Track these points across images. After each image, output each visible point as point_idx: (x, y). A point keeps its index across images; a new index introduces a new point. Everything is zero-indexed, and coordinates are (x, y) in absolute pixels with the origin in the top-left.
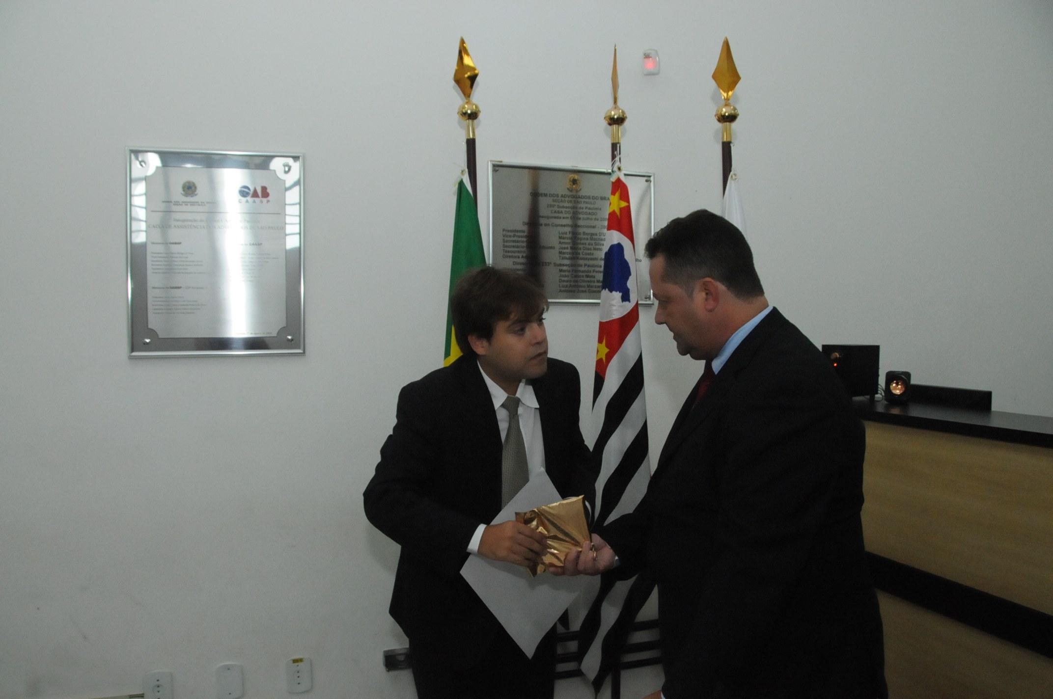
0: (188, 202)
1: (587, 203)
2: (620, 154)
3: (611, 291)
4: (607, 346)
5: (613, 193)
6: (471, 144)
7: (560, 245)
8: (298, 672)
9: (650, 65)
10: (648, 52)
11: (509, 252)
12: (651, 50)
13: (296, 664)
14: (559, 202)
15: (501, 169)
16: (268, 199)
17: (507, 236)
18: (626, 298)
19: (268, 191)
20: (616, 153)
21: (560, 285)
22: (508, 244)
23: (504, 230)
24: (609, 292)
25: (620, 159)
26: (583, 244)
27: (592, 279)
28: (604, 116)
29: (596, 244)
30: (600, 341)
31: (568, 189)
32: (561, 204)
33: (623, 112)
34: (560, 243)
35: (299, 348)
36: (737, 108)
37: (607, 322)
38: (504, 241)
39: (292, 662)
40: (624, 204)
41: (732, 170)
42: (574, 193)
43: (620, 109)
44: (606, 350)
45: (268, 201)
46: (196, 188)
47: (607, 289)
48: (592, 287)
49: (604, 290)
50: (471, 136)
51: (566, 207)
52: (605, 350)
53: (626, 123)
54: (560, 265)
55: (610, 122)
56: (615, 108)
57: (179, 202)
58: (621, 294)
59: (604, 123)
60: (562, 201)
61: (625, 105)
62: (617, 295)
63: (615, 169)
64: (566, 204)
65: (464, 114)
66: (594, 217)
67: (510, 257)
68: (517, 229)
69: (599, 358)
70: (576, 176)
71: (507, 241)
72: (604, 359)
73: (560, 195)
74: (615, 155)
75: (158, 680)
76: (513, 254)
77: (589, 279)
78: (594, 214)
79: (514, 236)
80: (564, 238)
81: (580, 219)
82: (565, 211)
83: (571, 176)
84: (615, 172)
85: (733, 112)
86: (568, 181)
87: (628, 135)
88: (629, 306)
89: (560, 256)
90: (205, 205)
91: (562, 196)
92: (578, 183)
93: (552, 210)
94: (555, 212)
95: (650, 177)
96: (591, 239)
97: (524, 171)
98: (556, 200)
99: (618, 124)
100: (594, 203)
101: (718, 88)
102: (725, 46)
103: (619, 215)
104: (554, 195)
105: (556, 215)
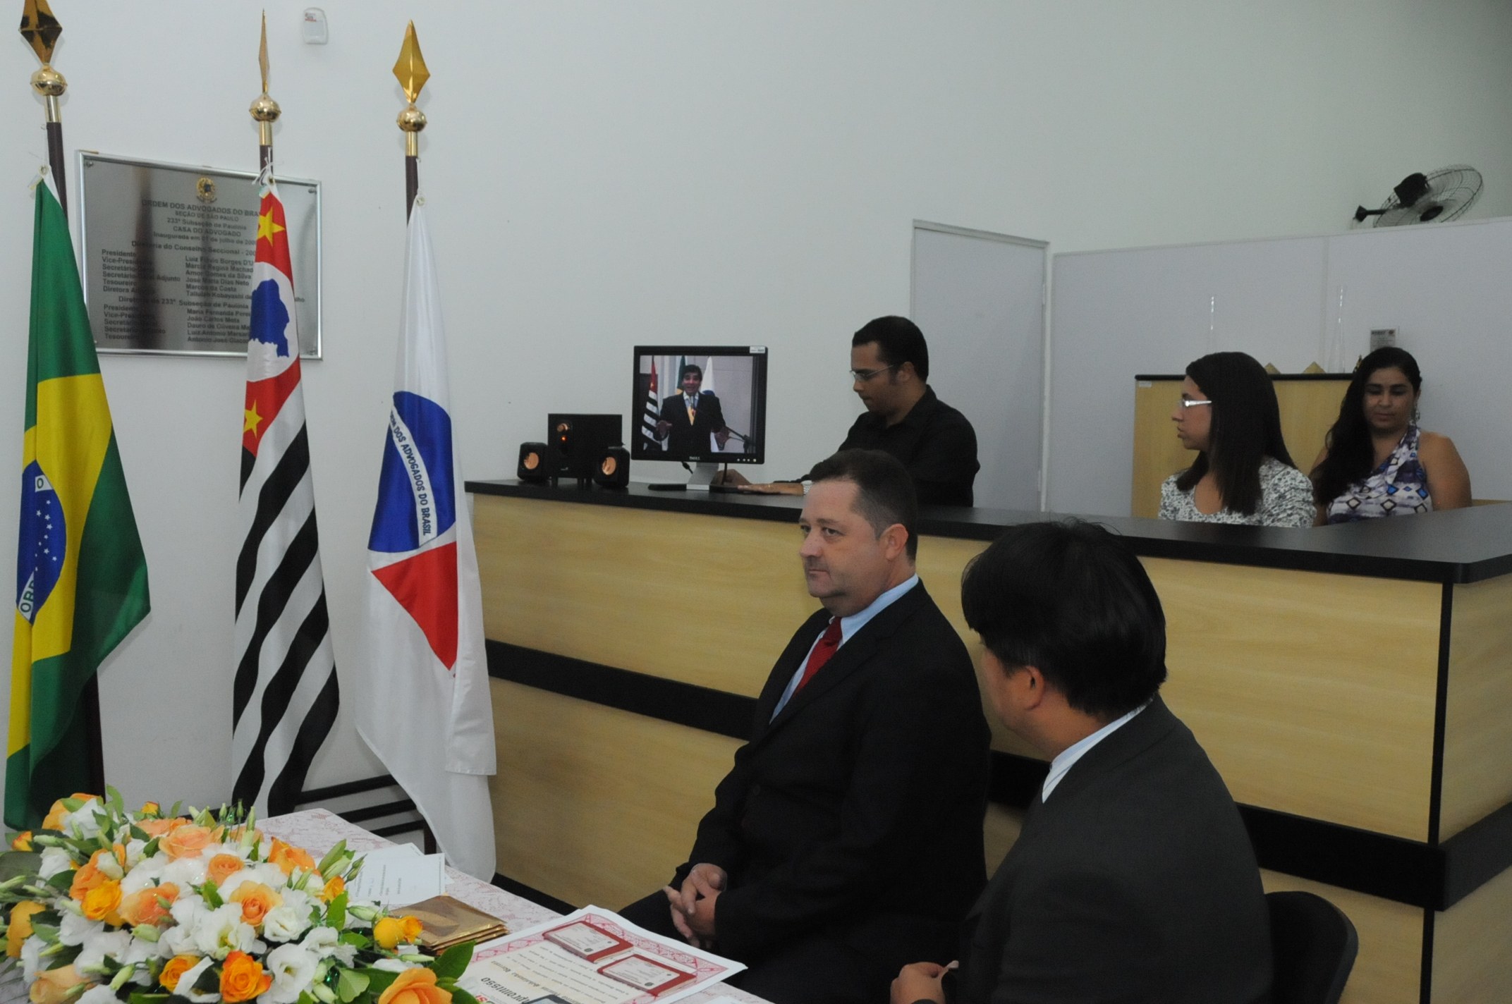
1: (225, 218)
2: (272, 161)
3: (262, 341)
4: (259, 413)
5: (264, 213)
6: (55, 132)
7: (188, 275)
9: (313, 32)
10: (311, 12)
11: (112, 282)
12: (314, 9)
14: (185, 216)
15: (97, 164)
17: (109, 260)
18: (283, 350)
20: (266, 159)
21: (188, 331)
22: (111, 271)
23: (104, 251)
24: (260, 343)
25: (272, 167)
26: (221, 275)
27: (236, 324)
28: (249, 107)
29: (239, 276)
30: (248, 406)
31: (198, 197)
32: (189, 219)
33: (275, 105)
34: (188, 273)
36: (424, 112)
37: (257, 383)
38: (105, 267)
40: (278, 228)
41: (419, 193)
42: (207, 204)
43: (271, 100)
44: (258, 419)
47: (257, 340)
48: (235, 334)
49: (252, 340)
50: (54, 120)
51: (196, 224)
52: (255, 419)
53: (281, 117)
54: (189, 303)
55: (257, 116)
56: (265, 98)
58: (276, 346)
59: (250, 117)
60: (189, 214)
61: (279, 95)
62: (271, 348)
63: (266, 181)
64: (195, 219)
65: (42, 86)
66: (236, 238)
67: (114, 290)
68: (123, 252)
69: (246, 430)
70: (208, 181)
71: (109, 268)
72: (255, 431)
73: (186, 206)
74: (265, 162)
76: (119, 286)
77: (231, 324)
78: (236, 234)
79: (119, 260)
80: (193, 266)
81: (216, 240)
82: (193, 229)
83: (202, 179)
84: (266, 185)
85: (420, 120)
86: (198, 185)
87: (284, 137)
88: (286, 363)
89: (188, 292)
91: (189, 207)
92: (212, 190)
93: (176, 227)
94: (180, 229)
95: (315, 186)
96: (233, 269)
97: (131, 168)
98: (180, 212)
99: (268, 120)
100: (237, 220)
101: (400, 86)
102: (410, 31)
103: (271, 243)
104: (178, 206)
105: (182, 233)
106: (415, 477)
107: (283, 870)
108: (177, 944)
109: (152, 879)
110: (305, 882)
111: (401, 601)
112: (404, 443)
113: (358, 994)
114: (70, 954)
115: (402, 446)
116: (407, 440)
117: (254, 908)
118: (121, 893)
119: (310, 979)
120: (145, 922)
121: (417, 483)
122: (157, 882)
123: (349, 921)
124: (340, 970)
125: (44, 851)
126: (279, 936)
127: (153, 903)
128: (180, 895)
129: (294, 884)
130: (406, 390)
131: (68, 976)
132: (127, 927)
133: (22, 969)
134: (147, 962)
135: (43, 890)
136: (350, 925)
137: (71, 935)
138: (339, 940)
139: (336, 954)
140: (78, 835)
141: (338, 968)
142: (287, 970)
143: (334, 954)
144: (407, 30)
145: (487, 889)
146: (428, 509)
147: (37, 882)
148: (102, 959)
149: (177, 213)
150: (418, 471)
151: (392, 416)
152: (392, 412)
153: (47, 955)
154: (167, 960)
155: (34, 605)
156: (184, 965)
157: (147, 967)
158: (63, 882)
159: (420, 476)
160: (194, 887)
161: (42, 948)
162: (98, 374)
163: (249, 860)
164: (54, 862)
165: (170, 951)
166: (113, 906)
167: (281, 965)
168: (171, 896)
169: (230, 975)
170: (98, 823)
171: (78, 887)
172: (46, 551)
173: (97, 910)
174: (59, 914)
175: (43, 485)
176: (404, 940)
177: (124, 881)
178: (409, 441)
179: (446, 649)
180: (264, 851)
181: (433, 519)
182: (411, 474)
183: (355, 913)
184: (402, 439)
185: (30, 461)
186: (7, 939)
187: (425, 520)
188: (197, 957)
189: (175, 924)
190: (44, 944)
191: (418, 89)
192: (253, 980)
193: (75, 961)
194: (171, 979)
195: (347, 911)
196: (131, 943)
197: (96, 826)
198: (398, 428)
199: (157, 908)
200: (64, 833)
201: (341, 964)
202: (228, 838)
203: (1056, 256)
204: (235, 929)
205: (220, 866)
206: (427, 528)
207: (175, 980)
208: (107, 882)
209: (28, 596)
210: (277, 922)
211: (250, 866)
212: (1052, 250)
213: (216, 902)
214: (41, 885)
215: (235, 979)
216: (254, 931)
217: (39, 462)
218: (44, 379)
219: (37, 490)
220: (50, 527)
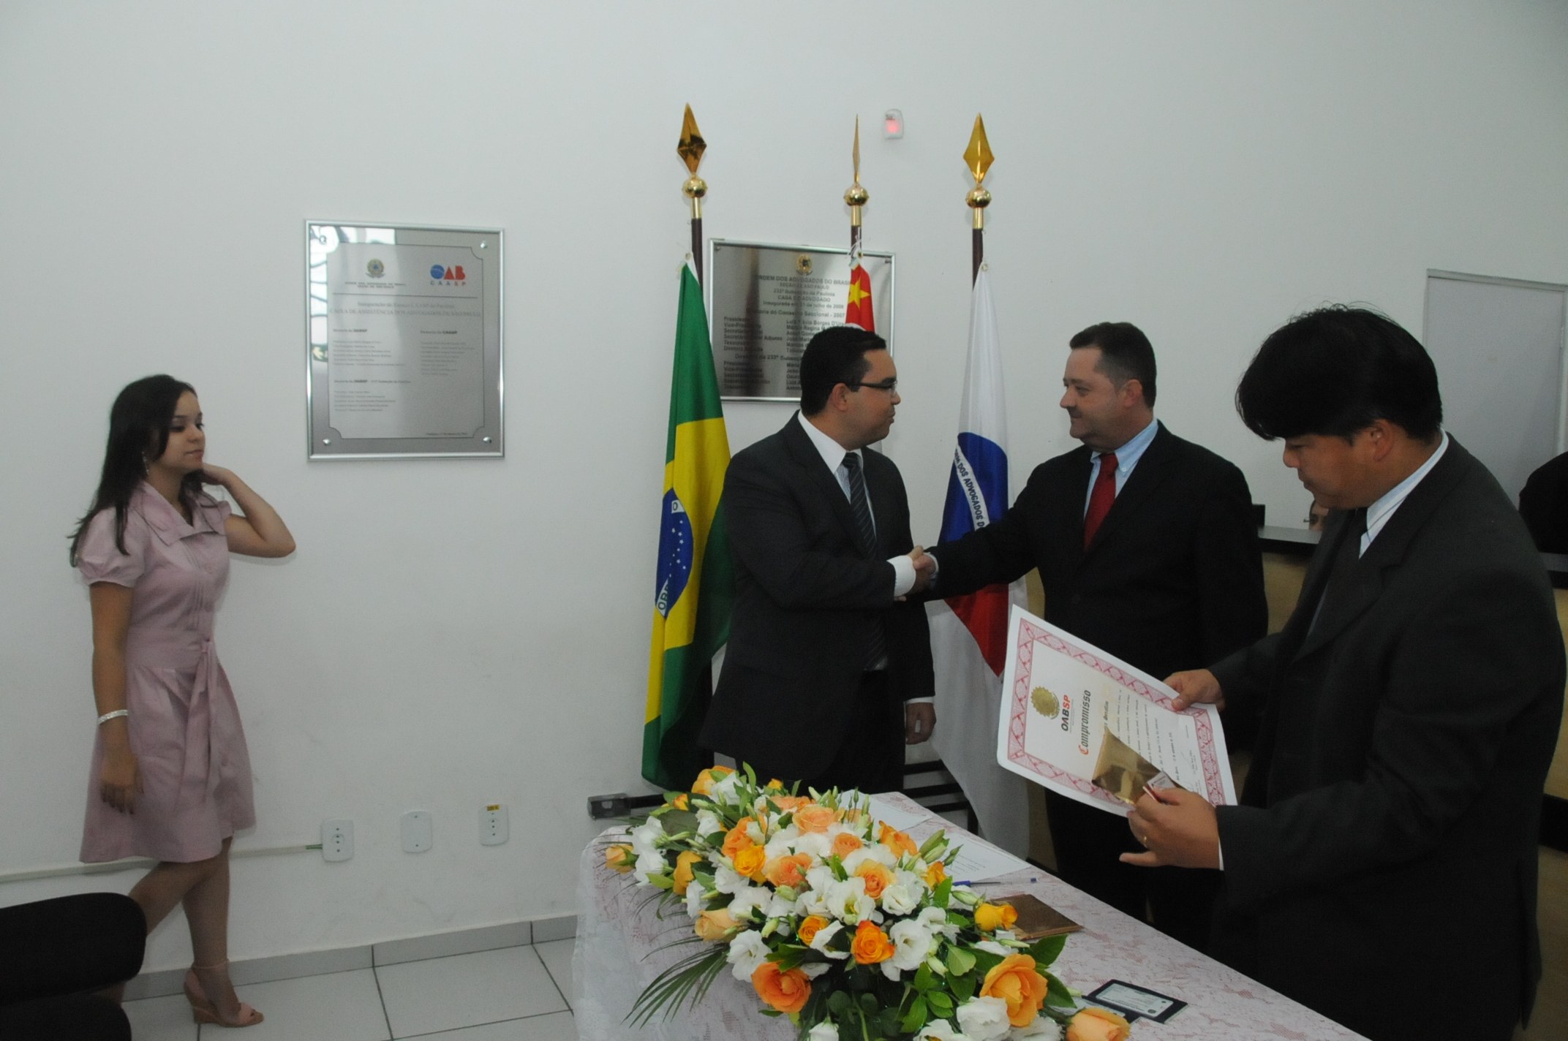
0: (375, 284)
1: (818, 287)
2: (860, 238)
5: (853, 282)
6: (697, 226)
7: (789, 336)
8: (493, 821)
9: (892, 129)
10: (891, 113)
11: (731, 343)
12: (894, 110)
13: (492, 812)
14: (785, 287)
15: (723, 247)
16: (463, 281)
17: (729, 325)
19: (464, 272)
20: (856, 237)
21: (788, 381)
22: (730, 334)
23: (726, 318)
25: (861, 243)
28: (843, 195)
31: (798, 271)
32: (787, 289)
33: (865, 192)
34: (788, 333)
35: (499, 451)
36: (988, 189)
38: (726, 331)
39: (486, 809)
40: (864, 294)
41: (983, 259)
42: (804, 276)
43: (860, 188)
45: (464, 283)
46: (382, 267)
50: (697, 217)
53: (868, 202)
54: (788, 359)
55: (850, 202)
56: (856, 187)
57: (364, 283)
59: (843, 203)
60: (791, 285)
61: (868, 183)
63: (855, 255)
64: (792, 289)
65: (690, 191)
66: (826, 304)
67: (733, 349)
68: (738, 318)
70: (805, 256)
71: (729, 331)
73: (787, 279)
74: (855, 239)
75: (338, 829)
76: (736, 346)
78: (826, 300)
79: (736, 325)
80: (792, 328)
81: (811, 306)
83: (801, 256)
84: (855, 259)
85: (985, 197)
86: (798, 262)
87: (871, 217)
89: (788, 349)
90: (393, 287)
91: (790, 279)
92: (809, 265)
93: (780, 296)
94: (783, 298)
95: (890, 257)
97: (744, 249)
98: (783, 284)
99: (858, 205)
100: (827, 288)
101: (969, 169)
102: (979, 122)
103: (859, 306)
104: (781, 279)
105: (784, 301)
106: (975, 508)
107: (893, 851)
108: (811, 906)
109: (789, 848)
110: (913, 865)
112: (966, 477)
113: (967, 970)
114: (723, 900)
115: (964, 480)
116: (969, 475)
117: (875, 884)
118: (764, 856)
119: (925, 952)
120: (785, 884)
121: (976, 512)
122: (792, 850)
123: (952, 902)
124: (949, 946)
125: (698, 812)
126: (893, 909)
127: (790, 869)
128: (813, 865)
129: (904, 866)
130: (969, 431)
131: (725, 918)
132: (770, 886)
133: (686, 905)
134: (788, 917)
135: (700, 844)
136: (953, 905)
137: (724, 885)
138: (946, 920)
139: (944, 932)
140: (723, 801)
141: (946, 943)
142: (906, 942)
143: (942, 931)
144: (976, 123)
145: (1048, 880)
147: (697, 836)
148: (750, 909)
149: (781, 285)
150: (978, 502)
151: (956, 454)
152: (956, 450)
153: (706, 899)
154: (804, 918)
155: (668, 603)
156: (817, 925)
157: (787, 921)
158: (716, 841)
159: (979, 506)
160: (823, 858)
161: (702, 891)
162: (720, 419)
163: (864, 840)
164: (708, 823)
165: (806, 910)
166: (759, 866)
167: (901, 936)
168: (805, 864)
169: (861, 940)
170: (737, 793)
171: (729, 846)
172: (678, 561)
173: (746, 868)
174: (713, 866)
175: (678, 507)
176: (1002, 926)
177: (766, 846)
178: (971, 476)
179: (996, 660)
180: (876, 833)
182: (971, 504)
183: (958, 897)
184: (965, 473)
185: (669, 489)
186: (673, 879)
188: (829, 919)
189: (810, 888)
190: (703, 888)
191: (985, 168)
192: (880, 946)
193: (729, 906)
194: (807, 934)
195: (950, 895)
196: (772, 898)
197: (736, 796)
198: (962, 464)
199: (795, 873)
200: (711, 798)
201: (947, 940)
202: (846, 820)
204: (859, 900)
205: (843, 843)
207: (810, 936)
208: (752, 845)
209: (664, 596)
210: (894, 898)
211: (865, 845)
213: (843, 876)
214: (700, 840)
215: (865, 944)
216: (875, 903)
217: (675, 490)
218: (681, 422)
219: (673, 512)
220: (681, 542)
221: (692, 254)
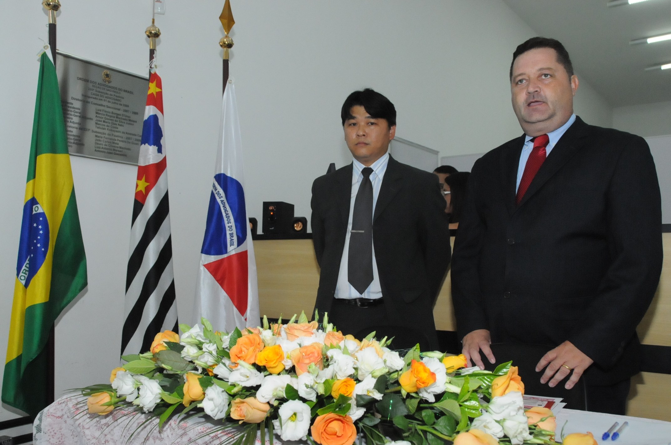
1: (115, 92)
2: (156, 57)
4: (146, 181)
5: (152, 82)
6: (53, 29)
7: (96, 118)
18: (160, 151)
20: (154, 55)
21: (95, 146)
24: (150, 145)
25: (156, 60)
26: (111, 120)
27: (117, 145)
28: (145, 30)
29: (119, 122)
30: (139, 179)
31: (102, 80)
32: (98, 89)
33: (158, 30)
37: (145, 167)
40: (159, 90)
41: (229, 77)
42: (107, 84)
43: (156, 28)
44: (146, 185)
47: (146, 143)
48: (116, 151)
49: (143, 145)
50: (53, 22)
51: (101, 93)
52: (144, 184)
53: (161, 38)
54: (96, 132)
55: (149, 35)
56: (153, 26)
58: (156, 148)
59: (144, 35)
60: (98, 88)
61: (160, 26)
62: (154, 148)
63: (153, 65)
64: (101, 90)
65: (48, 5)
66: (119, 102)
69: (138, 191)
70: (108, 72)
72: (144, 192)
73: (97, 83)
74: (152, 57)
77: (114, 145)
78: (119, 100)
80: (99, 114)
82: (101, 95)
83: (105, 71)
84: (153, 68)
85: (230, 42)
86: (103, 74)
88: (161, 157)
89: (96, 126)
91: (99, 84)
92: (110, 77)
93: (92, 93)
94: (94, 94)
96: (117, 118)
97: (73, 60)
98: (94, 86)
99: (155, 37)
100: (120, 93)
101: (222, 26)
103: (155, 97)
104: (93, 83)
105: (94, 96)
106: (226, 217)
111: (218, 281)
115: (221, 201)
146: (233, 233)
150: (228, 214)
155: (28, 276)
159: (229, 216)
162: (67, 155)
178: (224, 198)
179: (242, 306)
181: (235, 238)
185: (30, 197)
187: (231, 239)
198: (219, 192)
203: (443, 158)
206: (232, 243)
209: (24, 272)
212: (441, 155)
217: (36, 197)
218: (41, 153)
219: (34, 212)
220: (41, 232)
221: (49, 46)
